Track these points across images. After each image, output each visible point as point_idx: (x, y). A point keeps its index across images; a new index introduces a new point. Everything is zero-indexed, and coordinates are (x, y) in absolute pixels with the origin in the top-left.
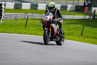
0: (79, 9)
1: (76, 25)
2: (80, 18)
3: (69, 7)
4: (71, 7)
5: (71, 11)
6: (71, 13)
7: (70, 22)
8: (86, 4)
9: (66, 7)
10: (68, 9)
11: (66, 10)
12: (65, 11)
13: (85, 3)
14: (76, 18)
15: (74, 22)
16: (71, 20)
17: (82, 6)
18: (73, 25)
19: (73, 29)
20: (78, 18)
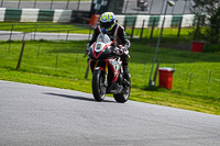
0: (79, 19)
1: (74, 55)
2: (82, 39)
3: (58, 13)
4: (63, 14)
5: (61, 23)
6: (61, 27)
7: (59, 47)
8: (96, 7)
9: (51, 14)
10: (56, 18)
11: (52, 20)
12: (48, 23)
13: (93, 5)
14: (74, 39)
15: (68, 47)
16: (62, 42)
17: (87, 12)
18: (66, 55)
19: (66, 63)
20: (78, 39)
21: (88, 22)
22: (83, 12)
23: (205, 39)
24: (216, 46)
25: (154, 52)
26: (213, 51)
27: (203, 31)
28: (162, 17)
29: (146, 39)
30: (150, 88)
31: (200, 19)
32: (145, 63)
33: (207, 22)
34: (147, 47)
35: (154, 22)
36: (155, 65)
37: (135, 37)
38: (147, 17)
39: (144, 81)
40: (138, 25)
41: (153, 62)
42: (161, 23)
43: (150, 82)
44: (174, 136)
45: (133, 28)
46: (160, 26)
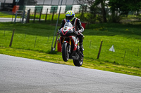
1: (3, 32)
2: (8, 21)
20: (5, 21)
21: (11, 10)
22: (8, 4)
23: (87, 20)
24: (93, 25)
25: (54, 29)
26: (92, 28)
27: (85, 16)
28: (59, 6)
29: (49, 21)
30: (52, 52)
31: (84, 8)
32: (49, 36)
33: (88, 10)
34: (50, 26)
35: (54, 10)
36: (55, 37)
37: (42, 19)
38: (49, 7)
39: (48, 48)
40: (44, 12)
41: (53, 36)
42: (58, 10)
43: (52, 48)
44: (67, 83)
45: (41, 14)
46: (58, 13)
